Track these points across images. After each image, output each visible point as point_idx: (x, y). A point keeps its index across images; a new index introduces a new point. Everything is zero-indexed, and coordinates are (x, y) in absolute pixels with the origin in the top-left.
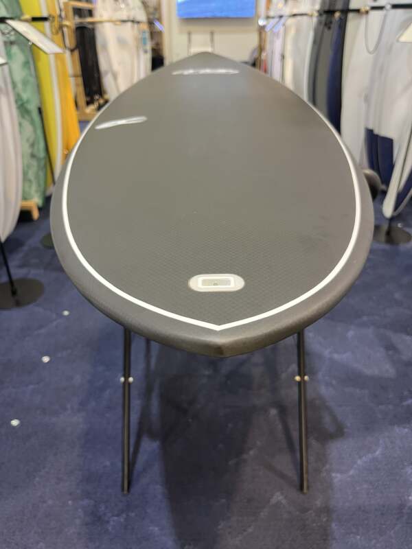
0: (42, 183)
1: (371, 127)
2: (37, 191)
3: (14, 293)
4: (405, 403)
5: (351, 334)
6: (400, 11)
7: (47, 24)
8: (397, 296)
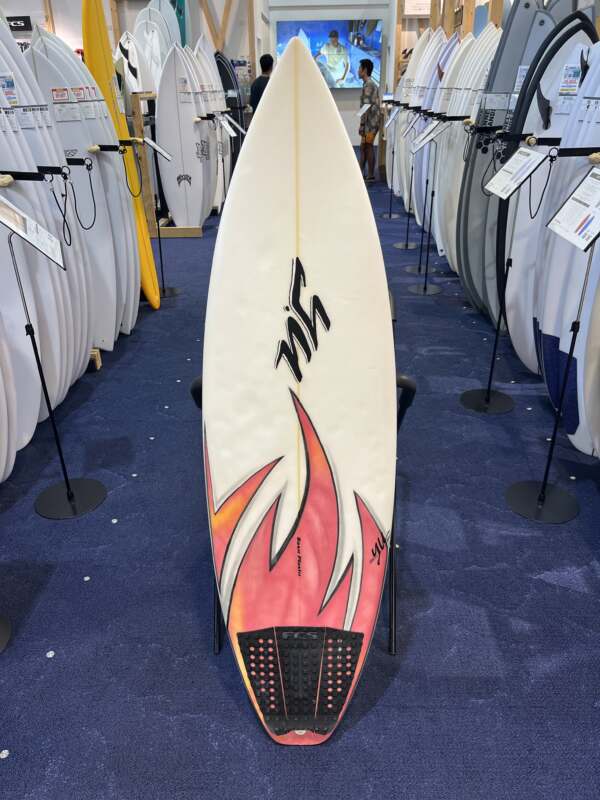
4: (467, 569)
8: (488, 463)
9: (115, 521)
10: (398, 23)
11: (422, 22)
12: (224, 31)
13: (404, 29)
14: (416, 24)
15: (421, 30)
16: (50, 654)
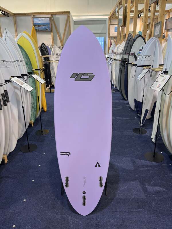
0: (35, 115)
1: (135, 98)
2: (33, 118)
3: (29, 148)
4: (135, 176)
5: (124, 159)
6: (140, 68)
7: (39, 71)
8: (139, 149)
9: (40, 166)
10: (108, 38)
11: (115, 37)
12: (63, 40)
13: (110, 39)
14: (113, 38)
15: (115, 40)
16: (25, 200)
